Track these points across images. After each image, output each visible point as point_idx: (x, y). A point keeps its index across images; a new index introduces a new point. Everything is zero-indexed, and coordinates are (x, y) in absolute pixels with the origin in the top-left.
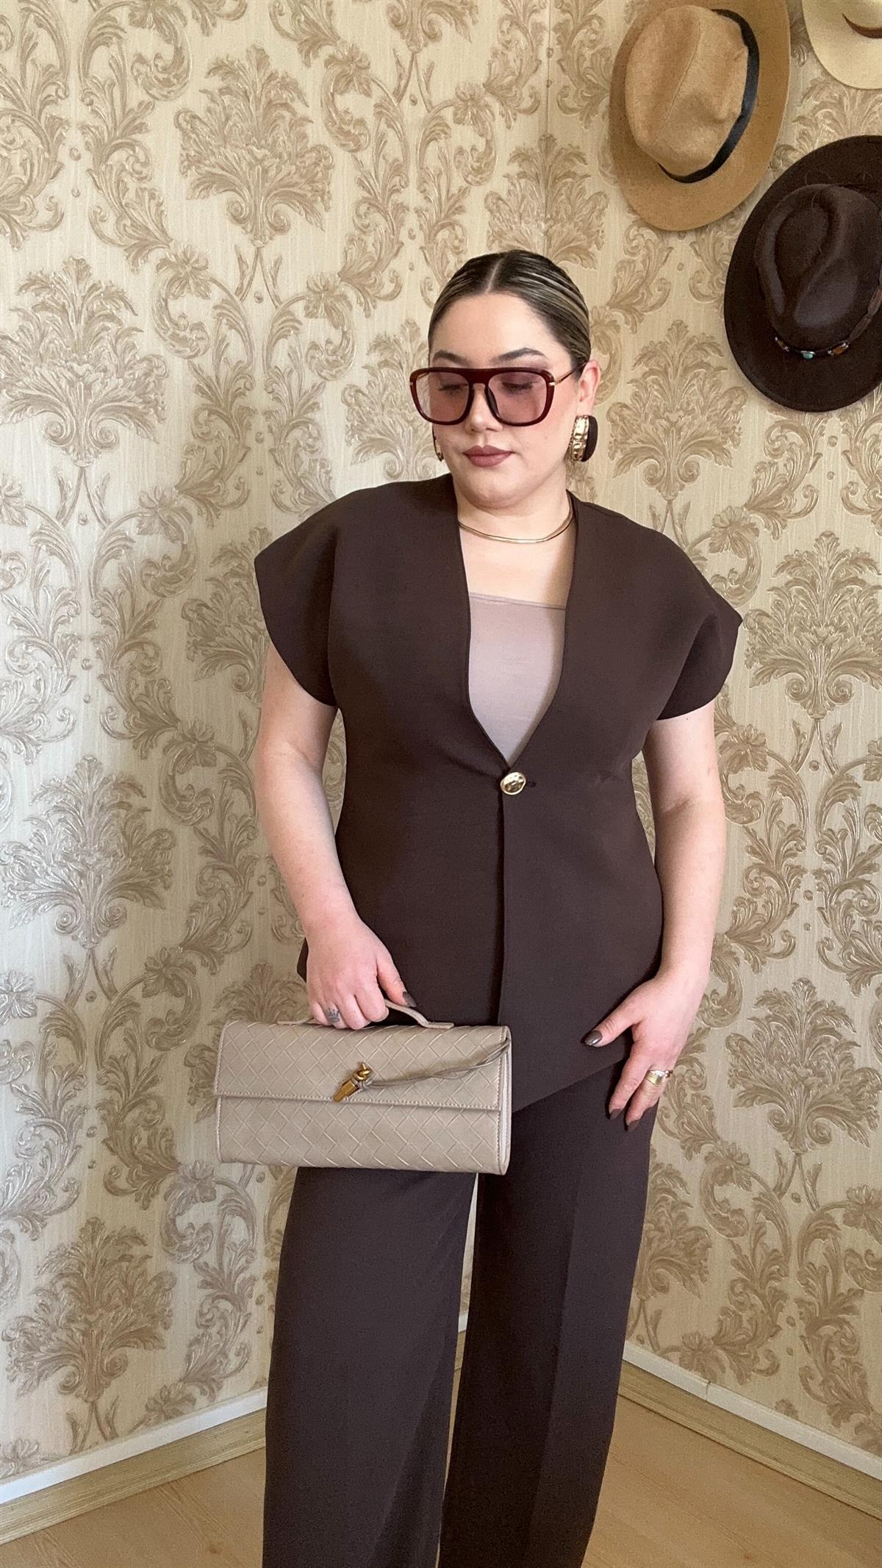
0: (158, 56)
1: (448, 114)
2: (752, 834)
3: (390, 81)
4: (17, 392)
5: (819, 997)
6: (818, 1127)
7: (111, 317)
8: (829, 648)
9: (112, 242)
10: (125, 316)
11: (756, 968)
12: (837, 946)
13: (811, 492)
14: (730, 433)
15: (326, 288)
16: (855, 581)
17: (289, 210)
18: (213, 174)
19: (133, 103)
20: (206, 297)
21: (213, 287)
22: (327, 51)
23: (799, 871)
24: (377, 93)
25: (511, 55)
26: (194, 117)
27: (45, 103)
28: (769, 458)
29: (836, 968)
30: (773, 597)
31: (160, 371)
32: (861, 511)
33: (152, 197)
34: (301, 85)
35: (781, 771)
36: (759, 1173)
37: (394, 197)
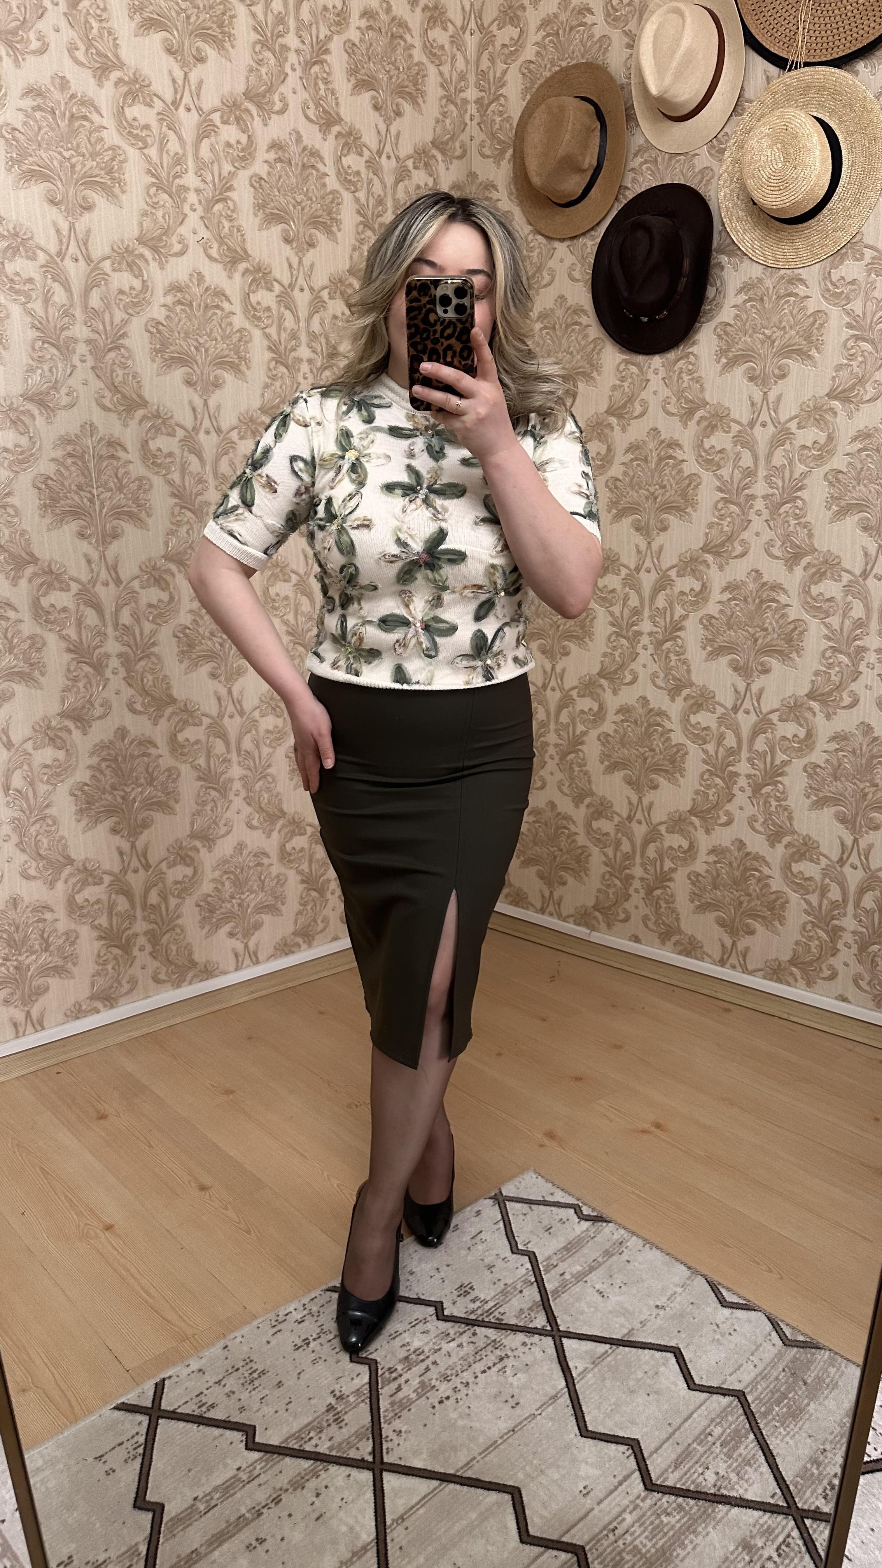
0: (238, 142)
1: (410, 163)
2: (612, 614)
3: (374, 145)
4: (166, 356)
5: (651, 706)
6: (651, 781)
7: (217, 307)
8: (656, 498)
9: (216, 260)
10: (226, 305)
11: (615, 693)
12: (662, 675)
13: (644, 403)
14: (595, 366)
15: (340, 281)
16: (670, 457)
17: (317, 233)
18: (272, 214)
19: (225, 173)
20: (271, 290)
21: (275, 284)
22: (336, 129)
23: (639, 633)
24: (366, 153)
25: (448, 121)
26: (261, 178)
27: (176, 176)
28: (618, 382)
29: (661, 688)
30: (622, 468)
31: (247, 339)
32: (673, 414)
33: (239, 230)
34: (322, 153)
35: (627, 575)
36: (618, 811)
37: (379, 219)
